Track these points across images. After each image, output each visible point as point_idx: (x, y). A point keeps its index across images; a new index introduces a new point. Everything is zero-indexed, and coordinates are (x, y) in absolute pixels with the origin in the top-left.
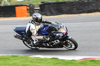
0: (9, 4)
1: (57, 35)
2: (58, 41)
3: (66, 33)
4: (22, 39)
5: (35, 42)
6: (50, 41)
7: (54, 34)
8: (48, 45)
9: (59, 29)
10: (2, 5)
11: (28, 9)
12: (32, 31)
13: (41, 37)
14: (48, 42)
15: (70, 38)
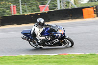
0: (76, 7)
1: (57, 35)
2: (57, 40)
3: (64, 34)
4: (28, 40)
5: (39, 41)
6: (51, 40)
7: (54, 34)
8: (50, 44)
9: (58, 30)
10: (70, 8)
11: (94, 11)
12: (36, 33)
13: (44, 38)
14: (49, 41)
15: (67, 37)
